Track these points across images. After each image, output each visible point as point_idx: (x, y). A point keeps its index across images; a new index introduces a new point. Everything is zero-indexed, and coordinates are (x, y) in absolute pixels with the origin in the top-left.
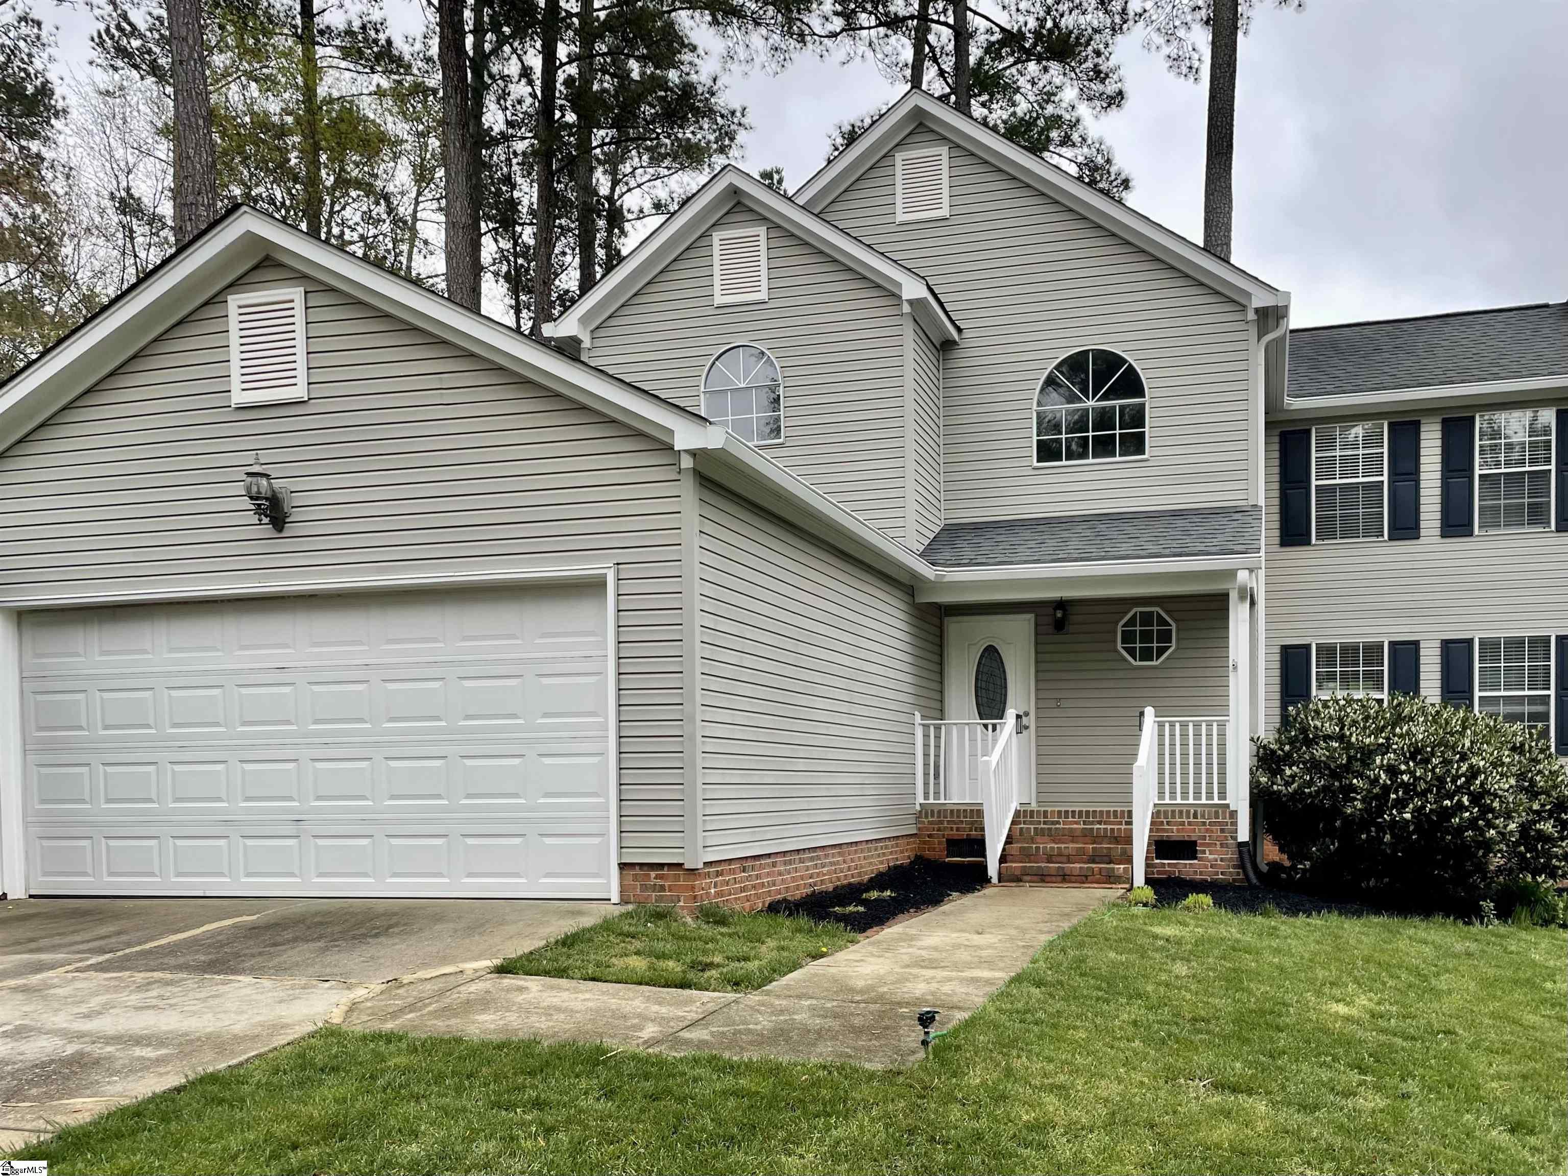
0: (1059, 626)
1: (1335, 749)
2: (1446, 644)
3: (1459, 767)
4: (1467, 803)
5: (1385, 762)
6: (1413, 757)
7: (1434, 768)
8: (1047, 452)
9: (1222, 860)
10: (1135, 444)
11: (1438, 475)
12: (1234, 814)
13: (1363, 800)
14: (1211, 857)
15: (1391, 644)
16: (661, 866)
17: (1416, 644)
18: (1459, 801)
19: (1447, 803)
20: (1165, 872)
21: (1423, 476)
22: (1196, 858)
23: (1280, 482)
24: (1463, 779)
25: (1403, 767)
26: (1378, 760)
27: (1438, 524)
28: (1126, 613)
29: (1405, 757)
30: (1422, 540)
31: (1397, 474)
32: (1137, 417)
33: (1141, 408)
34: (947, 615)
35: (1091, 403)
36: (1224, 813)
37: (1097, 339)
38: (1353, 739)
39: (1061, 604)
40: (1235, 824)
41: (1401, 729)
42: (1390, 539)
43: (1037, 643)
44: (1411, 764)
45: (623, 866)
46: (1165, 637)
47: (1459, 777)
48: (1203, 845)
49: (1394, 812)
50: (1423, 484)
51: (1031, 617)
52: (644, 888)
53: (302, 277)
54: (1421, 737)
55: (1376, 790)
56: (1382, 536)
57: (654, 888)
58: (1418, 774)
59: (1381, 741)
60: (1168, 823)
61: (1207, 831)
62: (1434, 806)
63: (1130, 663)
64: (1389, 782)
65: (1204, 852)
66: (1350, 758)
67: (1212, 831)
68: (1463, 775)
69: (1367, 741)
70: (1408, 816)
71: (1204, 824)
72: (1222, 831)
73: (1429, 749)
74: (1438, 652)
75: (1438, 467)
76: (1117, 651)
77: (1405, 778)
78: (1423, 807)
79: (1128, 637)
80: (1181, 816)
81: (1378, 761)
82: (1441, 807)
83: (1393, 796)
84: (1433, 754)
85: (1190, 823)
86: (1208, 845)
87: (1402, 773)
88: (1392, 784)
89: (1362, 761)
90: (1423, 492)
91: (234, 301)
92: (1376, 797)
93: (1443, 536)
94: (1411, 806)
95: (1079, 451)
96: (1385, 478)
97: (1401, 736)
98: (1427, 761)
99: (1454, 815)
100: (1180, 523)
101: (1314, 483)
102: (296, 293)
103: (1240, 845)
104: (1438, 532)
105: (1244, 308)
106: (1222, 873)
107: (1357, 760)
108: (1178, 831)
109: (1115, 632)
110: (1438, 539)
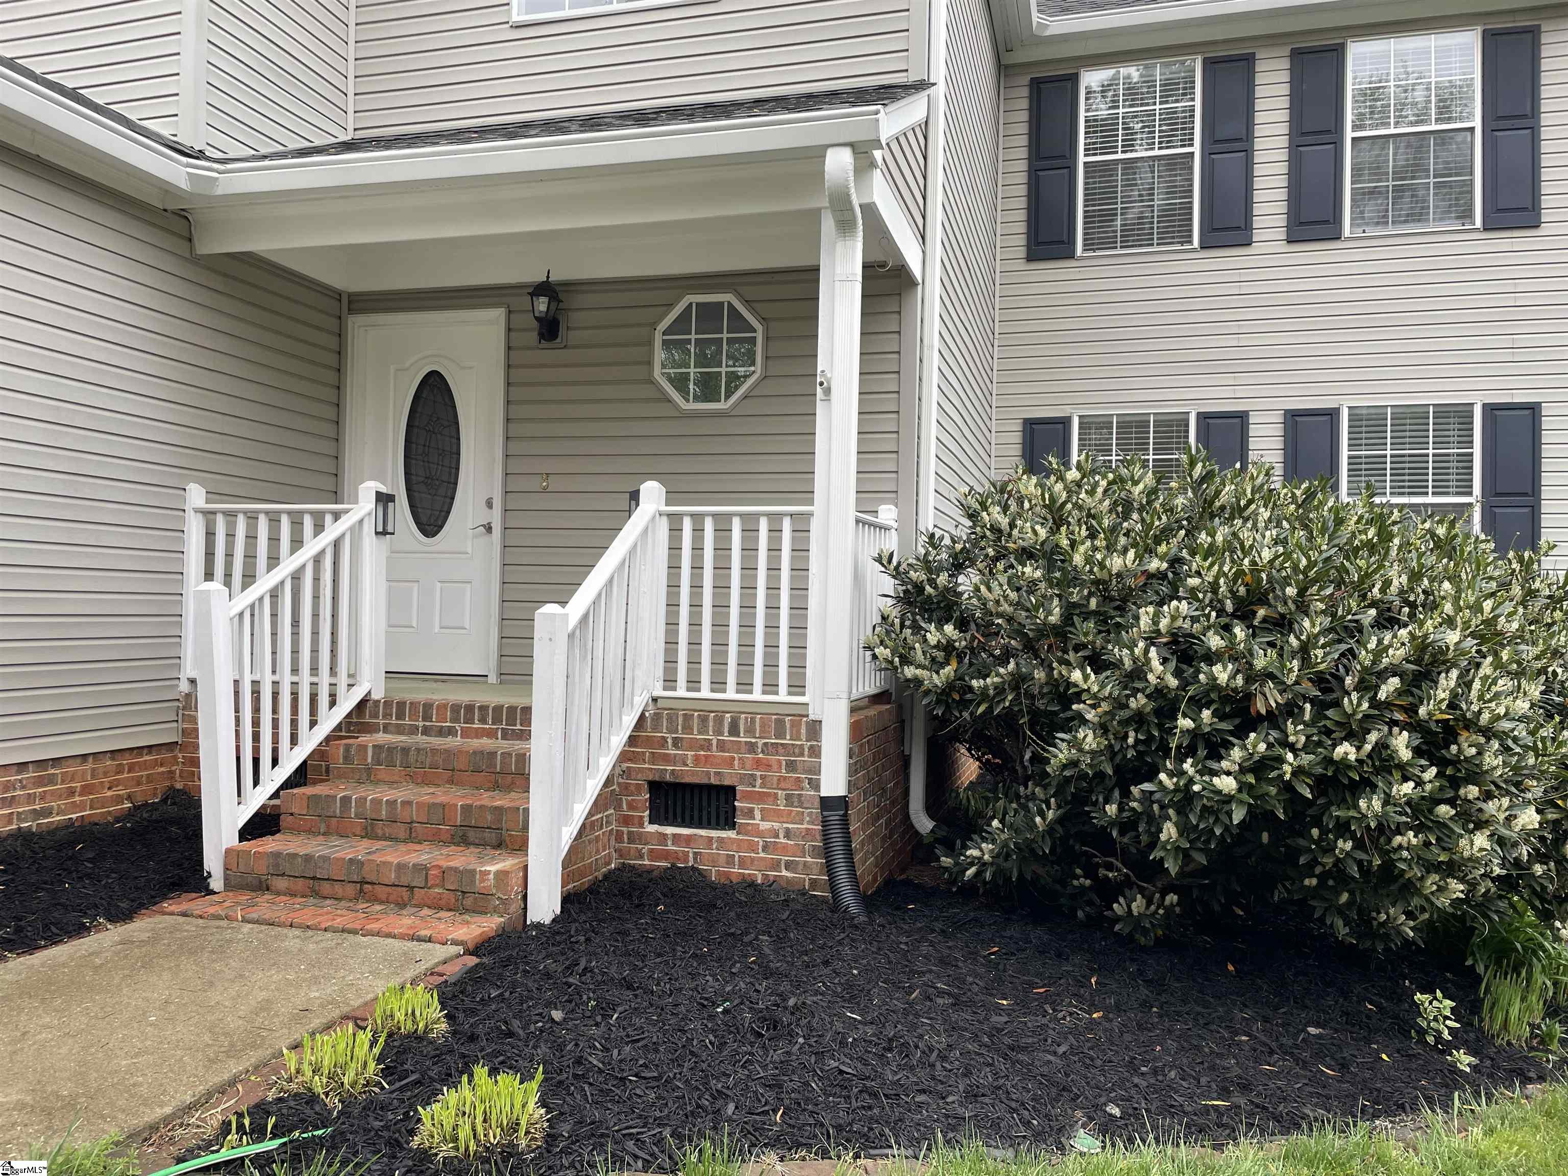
0: (552, 330)
1: (1033, 584)
2: (1293, 418)
3: (1381, 650)
4: (1405, 754)
5: (1164, 623)
6: (1244, 613)
7: (1304, 650)
9: (788, 834)
11: (1284, 142)
12: (815, 728)
13: (1103, 728)
14: (765, 826)
15: (1203, 417)
17: (1242, 417)
18: (1382, 746)
19: (1346, 750)
20: (666, 855)
21: (1258, 144)
22: (732, 825)
23: (1029, 159)
24: (1394, 682)
25: (1215, 641)
26: (1146, 615)
27: (1282, 221)
28: (671, 306)
29: (1221, 612)
30: (1255, 248)
31: (1217, 142)
34: (351, 311)
36: (795, 725)
38: (1078, 559)
39: (547, 287)
40: (817, 752)
41: (1212, 534)
42: (1205, 246)
43: (508, 366)
44: (1239, 632)
47: (1383, 675)
48: (749, 796)
49: (1188, 766)
50: (1258, 157)
51: (497, 315)
54: (1267, 555)
55: (1138, 702)
56: (1191, 242)
58: (1260, 663)
59: (1155, 565)
60: (676, 742)
61: (758, 763)
62: (1306, 759)
63: (676, 406)
64: (1173, 682)
65: (750, 814)
66: (1071, 611)
67: (769, 766)
68: (1394, 671)
69: (1116, 563)
70: (1227, 784)
71: (752, 747)
72: (791, 766)
73: (1291, 591)
74: (1279, 430)
75: (1284, 129)
76: (651, 382)
77: (1222, 673)
78: (1275, 762)
80: (703, 729)
81: (1145, 622)
82: (1328, 761)
83: (1185, 723)
84: (1303, 607)
85: (722, 746)
86: (760, 798)
87: (1211, 658)
88: (1183, 687)
89: (1102, 618)
90: (1258, 170)
92: (1139, 719)
93: (1289, 241)
94: (1237, 754)
96: (1196, 149)
97: (1210, 551)
98: (1283, 624)
99: (1366, 785)
101: (1082, 159)
103: (827, 803)
104: (1282, 234)
106: (788, 866)
107: (1087, 615)
108: (697, 759)
109: (650, 343)
110: (1283, 247)
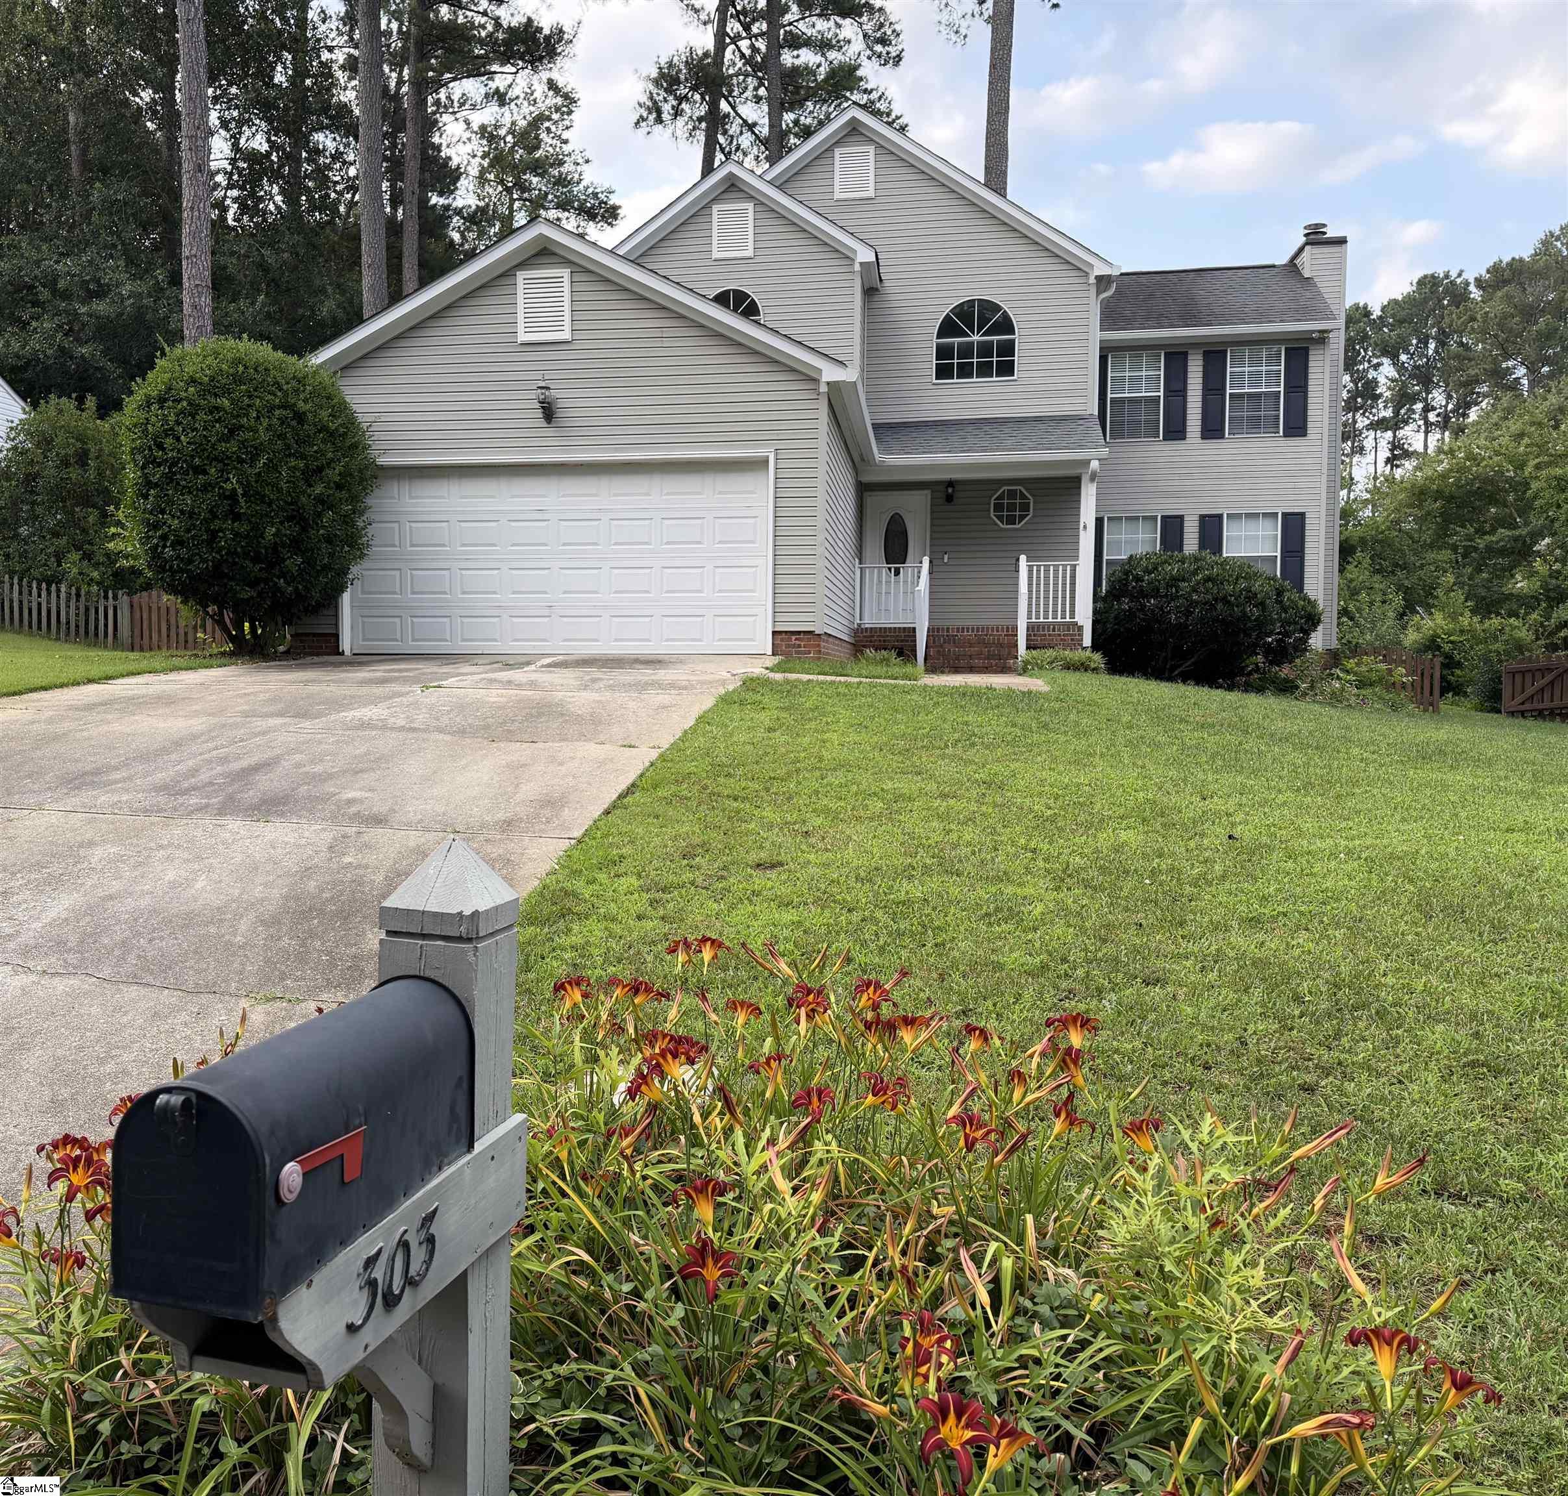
0: (949, 499)
2: (1203, 518)
8: (943, 372)
10: (1007, 369)
11: (1200, 393)
12: (1081, 628)
15: (1163, 517)
16: (799, 633)
17: (1181, 517)
21: (1189, 393)
27: (1199, 429)
28: (997, 490)
30: (1188, 441)
31: (1170, 391)
32: (1008, 349)
33: (1012, 343)
34: (866, 491)
35: (976, 338)
36: (1074, 627)
37: (978, 292)
39: (951, 483)
40: (1081, 635)
42: (1164, 439)
43: (932, 512)
45: (774, 633)
46: (1025, 507)
50: (1189, 399)
51: (927, 492)
52: (788, 646)
53: (567, 262)
56: (1159, 437)
57: (794, 646)
60: (1035, 635)
61: (1061, 640)
63: (1001, 527)
67: (1065, 640)
71: (1060, 635)
72: (1072, 640)
74: (1197, 524)
75: (1200, 387)
76: (991, 518)
79: (998, 507)
80: (1044, 630)
85: (1050, 635)
90: (1189, 405)
91: (521, 276)
93: (1203, 438)
95: (965, 371)
96: (1161, 394)
100: (1042, 426)
101: (1110, 396)
102: (565, 273)
104: (1199, 435)
105: (1087, 274)
108: (1042, 640)
109: (990, 505)
110: (1199, 441)
